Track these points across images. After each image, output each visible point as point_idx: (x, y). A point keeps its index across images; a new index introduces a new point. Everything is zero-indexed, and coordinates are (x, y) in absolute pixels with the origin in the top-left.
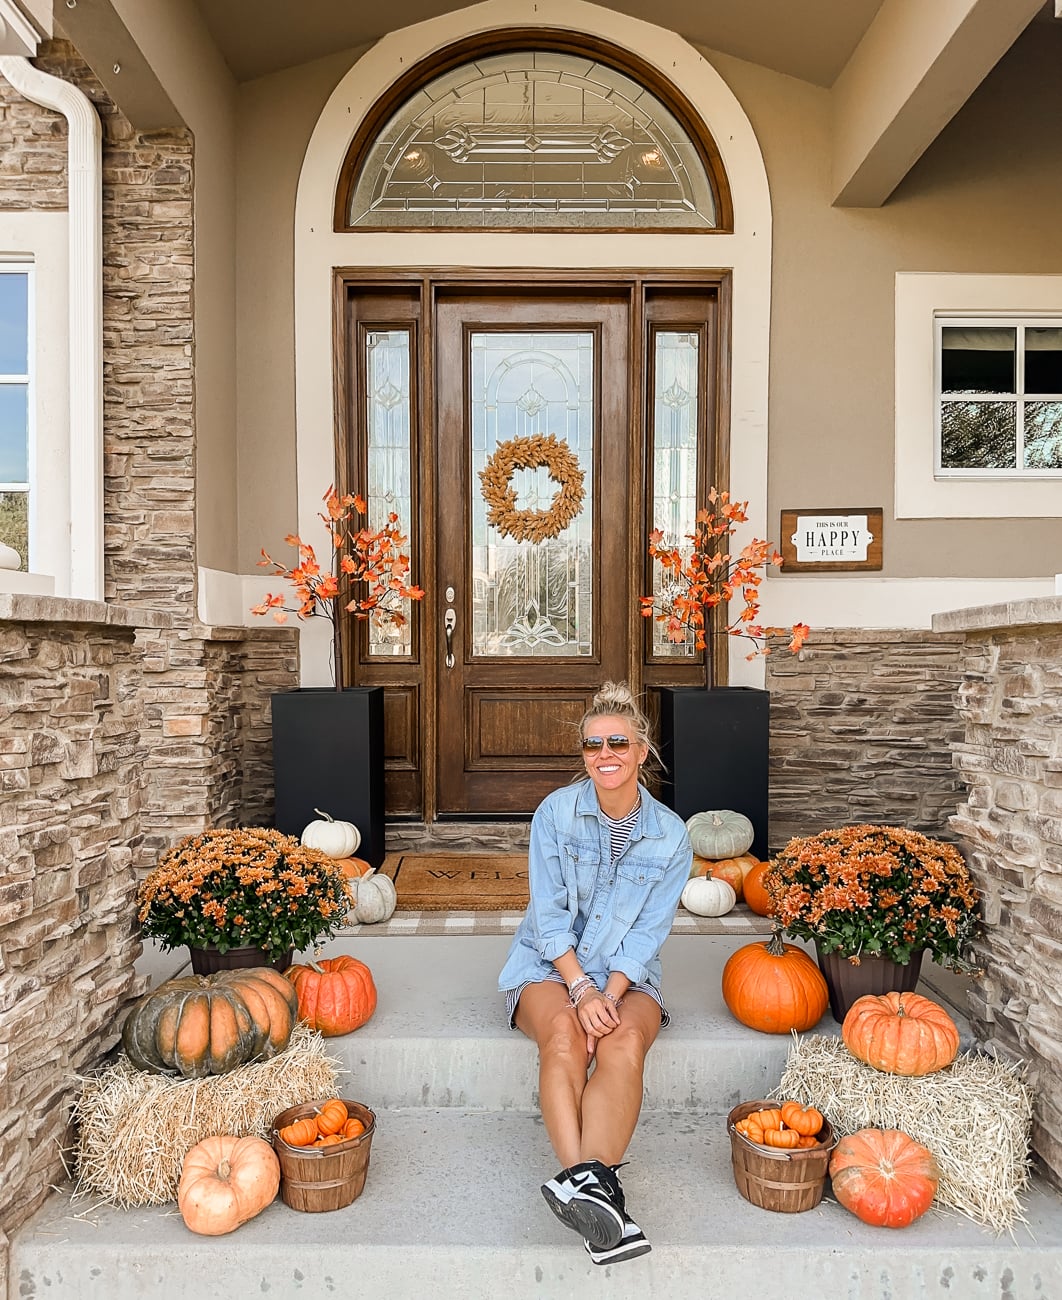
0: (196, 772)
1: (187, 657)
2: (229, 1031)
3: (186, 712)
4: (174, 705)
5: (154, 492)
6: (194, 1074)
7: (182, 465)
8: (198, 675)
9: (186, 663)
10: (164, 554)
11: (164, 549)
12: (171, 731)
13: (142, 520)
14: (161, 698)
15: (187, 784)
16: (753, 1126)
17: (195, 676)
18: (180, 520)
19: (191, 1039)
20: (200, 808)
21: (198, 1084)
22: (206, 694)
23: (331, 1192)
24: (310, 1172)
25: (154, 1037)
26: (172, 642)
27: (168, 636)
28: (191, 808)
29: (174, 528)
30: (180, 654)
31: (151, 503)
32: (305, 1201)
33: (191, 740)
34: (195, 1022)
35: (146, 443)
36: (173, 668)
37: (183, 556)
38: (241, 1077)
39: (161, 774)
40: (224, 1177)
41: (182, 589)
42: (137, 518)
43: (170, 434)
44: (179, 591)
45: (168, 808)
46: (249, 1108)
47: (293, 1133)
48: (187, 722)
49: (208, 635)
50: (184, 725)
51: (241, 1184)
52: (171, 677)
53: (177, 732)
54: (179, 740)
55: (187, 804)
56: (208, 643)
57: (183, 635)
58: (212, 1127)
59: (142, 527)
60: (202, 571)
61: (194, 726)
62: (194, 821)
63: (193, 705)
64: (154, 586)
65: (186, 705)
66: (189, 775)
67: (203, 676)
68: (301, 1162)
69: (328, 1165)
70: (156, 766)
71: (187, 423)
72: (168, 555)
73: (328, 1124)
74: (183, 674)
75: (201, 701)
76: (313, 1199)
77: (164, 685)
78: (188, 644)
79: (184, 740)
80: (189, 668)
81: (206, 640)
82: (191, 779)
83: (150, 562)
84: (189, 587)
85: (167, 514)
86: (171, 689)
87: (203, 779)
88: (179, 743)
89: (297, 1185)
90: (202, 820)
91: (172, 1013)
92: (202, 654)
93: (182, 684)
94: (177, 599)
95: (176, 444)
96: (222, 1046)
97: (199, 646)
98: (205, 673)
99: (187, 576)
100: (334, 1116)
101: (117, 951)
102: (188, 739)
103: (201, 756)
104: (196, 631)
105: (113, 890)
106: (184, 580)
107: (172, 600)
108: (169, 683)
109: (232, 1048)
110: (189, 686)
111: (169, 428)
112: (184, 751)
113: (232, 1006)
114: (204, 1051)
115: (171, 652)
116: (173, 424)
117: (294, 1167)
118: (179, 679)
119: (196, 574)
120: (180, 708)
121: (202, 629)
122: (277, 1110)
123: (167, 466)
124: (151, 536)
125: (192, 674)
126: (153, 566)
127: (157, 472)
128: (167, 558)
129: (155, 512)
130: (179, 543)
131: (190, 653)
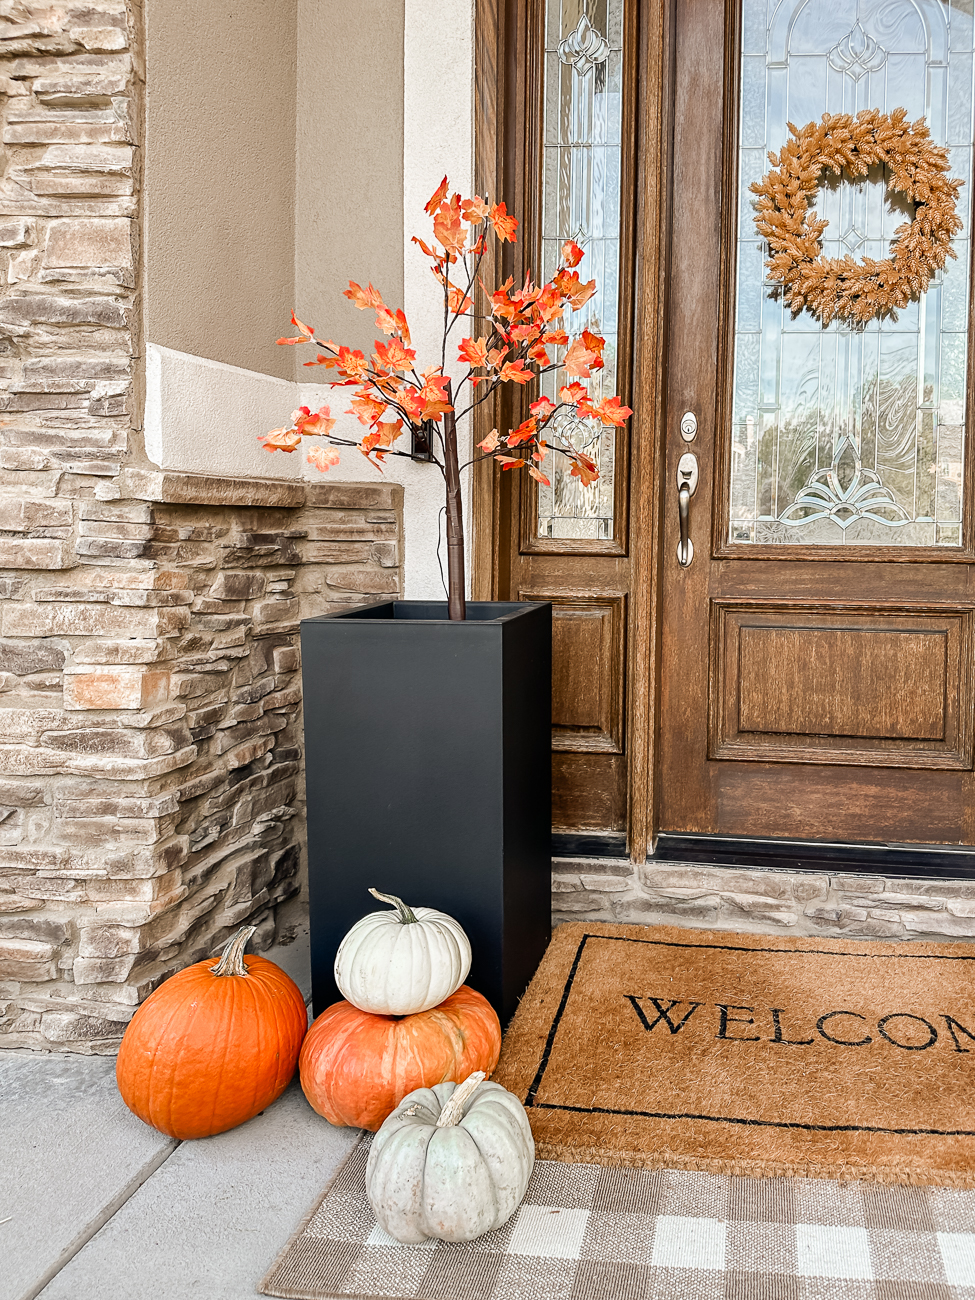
0: (133, 787)
1: (112, 537)
3: (111, 659)
4: (89, 643)
5: (44, 177)
7: (108, 116)
8: (136, 579)
9: (111, 551)
10: (63, 311)
11: (65, 302)
12: (79, 698)
13: (20, 238)
14: (60, 626)
15: (113, 813)
17: (133, 580)
18: (101, 238)
20: (140, 866)
22: (154, 619)
26: (83, 507)
27: (74, 491)
28: (120, 866)
29: (88, 256)
30: (100, 531)
31: (44, 201)
33: (125, 718)
35: (29, 68)
36: (84, 561)
37: (104, 318)
39: (63, 789)
41: (103, 388)
42: (13, 233)
43: (80, 48)
44: (95, 395)
45: (75, 863)
48: (113, 680)
49: (155, 491)
50: (104, 686)
52: (83, 581)
53: (90, 701)
54: (95, 718)
55: (112, 856)
56: (158, 508)
57: (103, 490)
59: (24, 255)
60: (154, 354)
61: (125, 687)
62: (133, 891)
63: (124, 643)
64: (44, 382)
65: (110, 643)
66: (118, 794)
67: (148, 581)
70: (51, 771)
71: (115, 22)
72: (73, 313)
74: (107, 575)
75: (143, 635)
77: (63, 598)
78: (116, 510)
79: (108, 718)
80: (118, 562)
81: (155, 503)
82: (122, 802)
83: (40, 330)
84: (119, 386)
85: (75, 225)
86: (82, 607)
87: (145, 804)
88: (97, 725)
90: (147, 890)
92: (146, 533)
93: (101, 599)
94: (94, 412)
95: (94, 69)
97: (139, 515)
98: (152, 575)
99: (115, 361)
102: (113, 717)
103: (142, 752)
104: (129, 482)
106: (109, 371)
107: (83, 413)
108: (75, 594)
110: (116, 602)
111: (76, 33)
112: (108, 742)
115: (81, 528)
116: (87, 23)
118: (100, 586)
119: (138, 358)
120: (98, 648)
121: (141, 477)
123: (78, 119)
124: (42, 272)
125: (125, 576)
126: (46, 338)
127: (54, 132)
128: (73, 321)
129: (54, 223)
130: (97, 288)
131: (122, 530)
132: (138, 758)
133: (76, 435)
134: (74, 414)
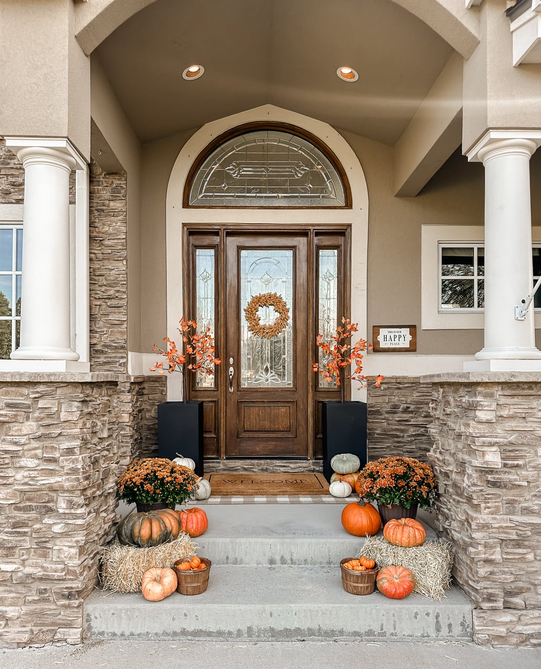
0: (126, 437)
2: (158, 530)
3: (123, 412)
5: (110, 321)
6: (146, 546)
7: (122, 310)
8: (127, 397)
9: (123, 392)
10: (114, 346)
11: (114, 345)
13: (105, 333)
15: (123, 443)
16: (349, 565)
18: (121, 332)
19: (145, 532)
20: (128, 453)
21: (147, 549)
22: (130, 405)
23: (196, 587)
24: (189, 580)
25: (131, 533)
28: (125, 453)
29: (119, 336)
31: (109, 325)
32: (187, 591)
33: (125, 424)
34: (146, 526)
35: (107, 301)
37: (122, 348)
38: (162, 547)
40: (158, 580)
41: (122, 361)
42: (103, 332)
43: (117, 297)
44: (121, 362)
46: (165, 559)
47: (182, 567)
48: (123, 416)
49: (132, 380)
51: (164, 583)
55: (122, 451)
56: (132, 383)
58: (151, 565)
59: (105, 335)
60: (130, 353)
61: (126, 418)
62: (125, 459)
63: (125, 409)
64: (110, 360)
65: (123, 409)
67: (130, 397)
68: (186, 576)
69: (195, 577)
71: (124, 292)
72: (116, 347)
73: (194, 564)
74: (122, 396)
75: (129, 408)
76: (190, 590)
78: (124, 384)
80: (124, 394)
82: (124, 440)
83: (109, 350)
84: (125, 360)
85: (116, 330)
87: (129, 441)
89: (183, 584)
90: (128, 458)
91: (138, 523)
92: (129, 388)
93: (121, 401)
94: (119, 365)
95: (120, 301)
96: (155, 536)
97: (128, 385)
99: (124, 356)
100: (196, 562)
101: (111, 504)
102: (123, 424)
105: (111, 480)
106: (122, 357)
107: (117, 365)
109: (159, 536)
110: (124, 401)
111: (117, 295)
113: (159, 521)
114: (149, 537)
116: (118, 293)
117: (183, 578)
119: (127, 355)
121: (130, 377)
122: (174, 560)
123: (116, 310)
124: (109, 339)
125: (125, 396)
126: (110, 351)
127: (111, 312)
128: (116, 348)
129: (111, 329)
130: (120, 342)
131: (124, 388)
132: (128, 431)
133: (116, 370)
134: (116, 366)
